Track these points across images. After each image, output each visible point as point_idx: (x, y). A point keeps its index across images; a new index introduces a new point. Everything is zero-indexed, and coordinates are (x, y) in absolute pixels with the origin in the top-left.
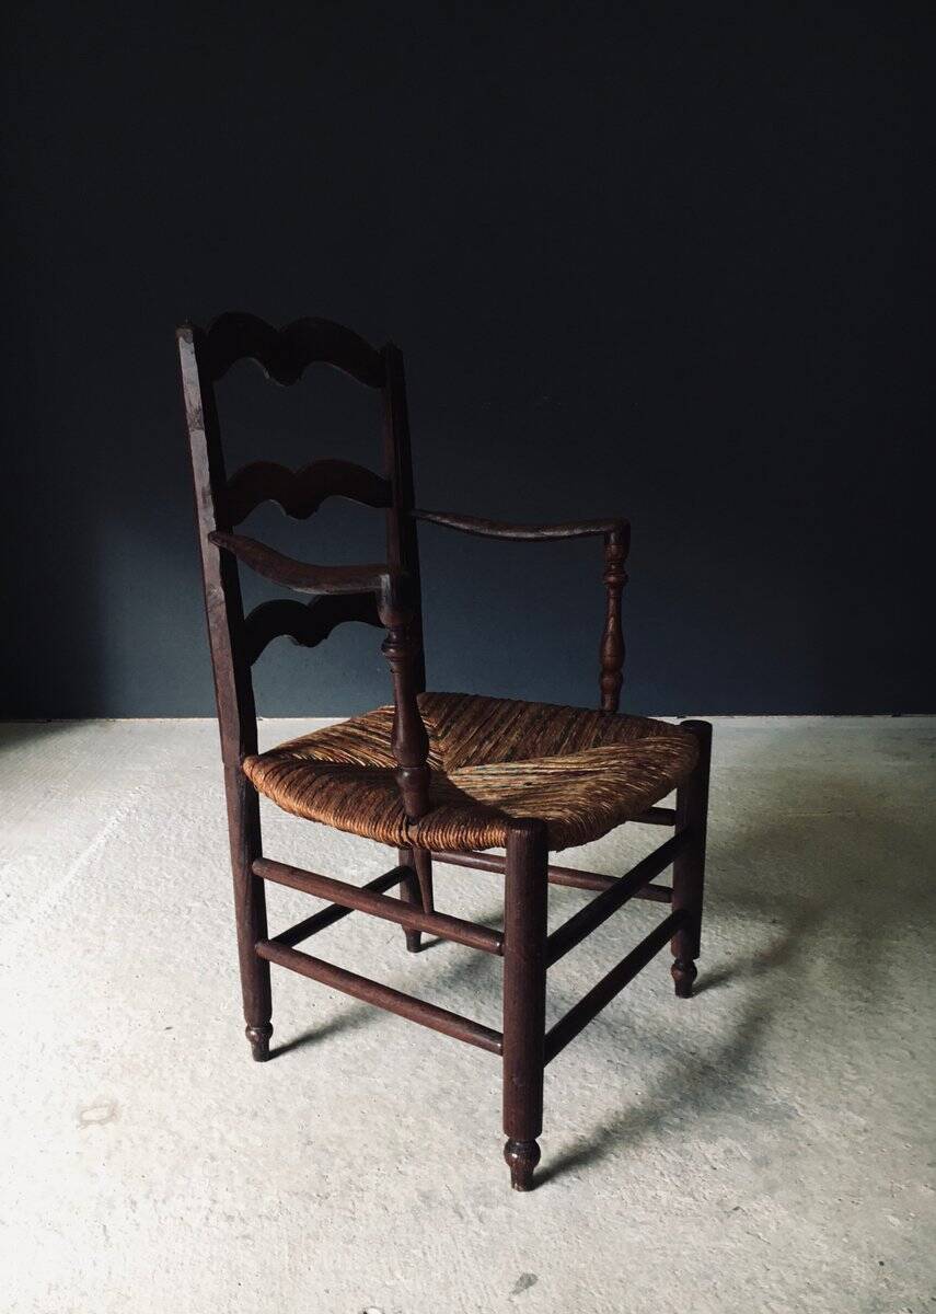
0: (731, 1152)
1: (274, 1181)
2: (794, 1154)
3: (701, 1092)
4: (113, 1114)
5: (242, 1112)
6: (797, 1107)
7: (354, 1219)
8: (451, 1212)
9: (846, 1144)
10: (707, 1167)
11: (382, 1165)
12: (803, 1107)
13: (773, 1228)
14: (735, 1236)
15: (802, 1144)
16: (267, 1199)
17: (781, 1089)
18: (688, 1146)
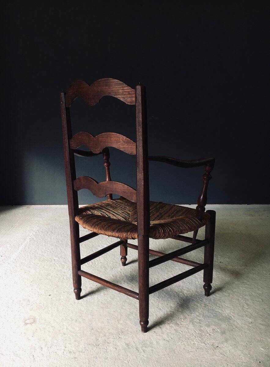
0: (215, 330)
1: (83, 341)
2: (232, 330)
3: (204, 312)
4: (34, 321)
5: (72, 320)
6: (232, 316)
7: (107, 352)
8: (135, 349)
9: (246, 327)
10: (208, 335)
11: (114, 336)
12: (234, 316)
13: (228, 352)
14: (218, 355)
15: (234, 327)
16: (81, 346)
17: (227, 311)
18: (202, 328)
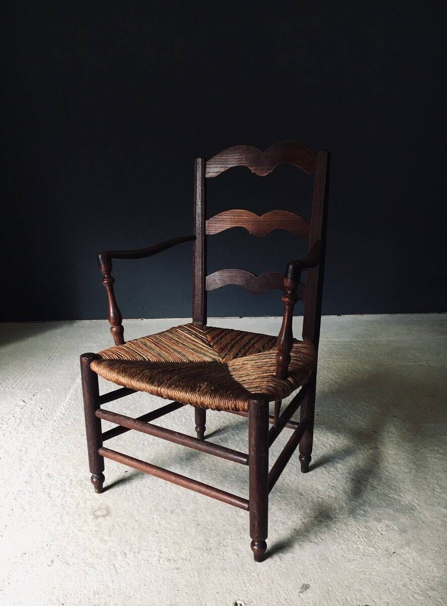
0: (388, 526)
1: (186, 543)
2: (416, 527)
3: (372, 499)
4: (108, 513)
5: (166, 510)
6: (416, 505)
7: (225, 560)
9: (440, 522)
10: (379, 534)
11: (233, 535)
12: (419, 505)
13: (412, 561)
14: (395, 565)
15: (420, 522)
16: (184, 551)
17: (407, 496)
18: (369, 524)
